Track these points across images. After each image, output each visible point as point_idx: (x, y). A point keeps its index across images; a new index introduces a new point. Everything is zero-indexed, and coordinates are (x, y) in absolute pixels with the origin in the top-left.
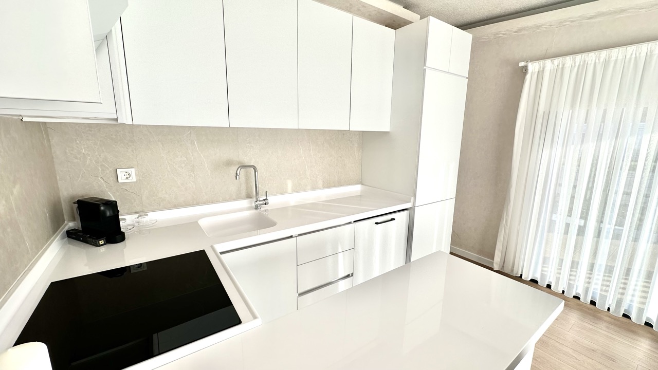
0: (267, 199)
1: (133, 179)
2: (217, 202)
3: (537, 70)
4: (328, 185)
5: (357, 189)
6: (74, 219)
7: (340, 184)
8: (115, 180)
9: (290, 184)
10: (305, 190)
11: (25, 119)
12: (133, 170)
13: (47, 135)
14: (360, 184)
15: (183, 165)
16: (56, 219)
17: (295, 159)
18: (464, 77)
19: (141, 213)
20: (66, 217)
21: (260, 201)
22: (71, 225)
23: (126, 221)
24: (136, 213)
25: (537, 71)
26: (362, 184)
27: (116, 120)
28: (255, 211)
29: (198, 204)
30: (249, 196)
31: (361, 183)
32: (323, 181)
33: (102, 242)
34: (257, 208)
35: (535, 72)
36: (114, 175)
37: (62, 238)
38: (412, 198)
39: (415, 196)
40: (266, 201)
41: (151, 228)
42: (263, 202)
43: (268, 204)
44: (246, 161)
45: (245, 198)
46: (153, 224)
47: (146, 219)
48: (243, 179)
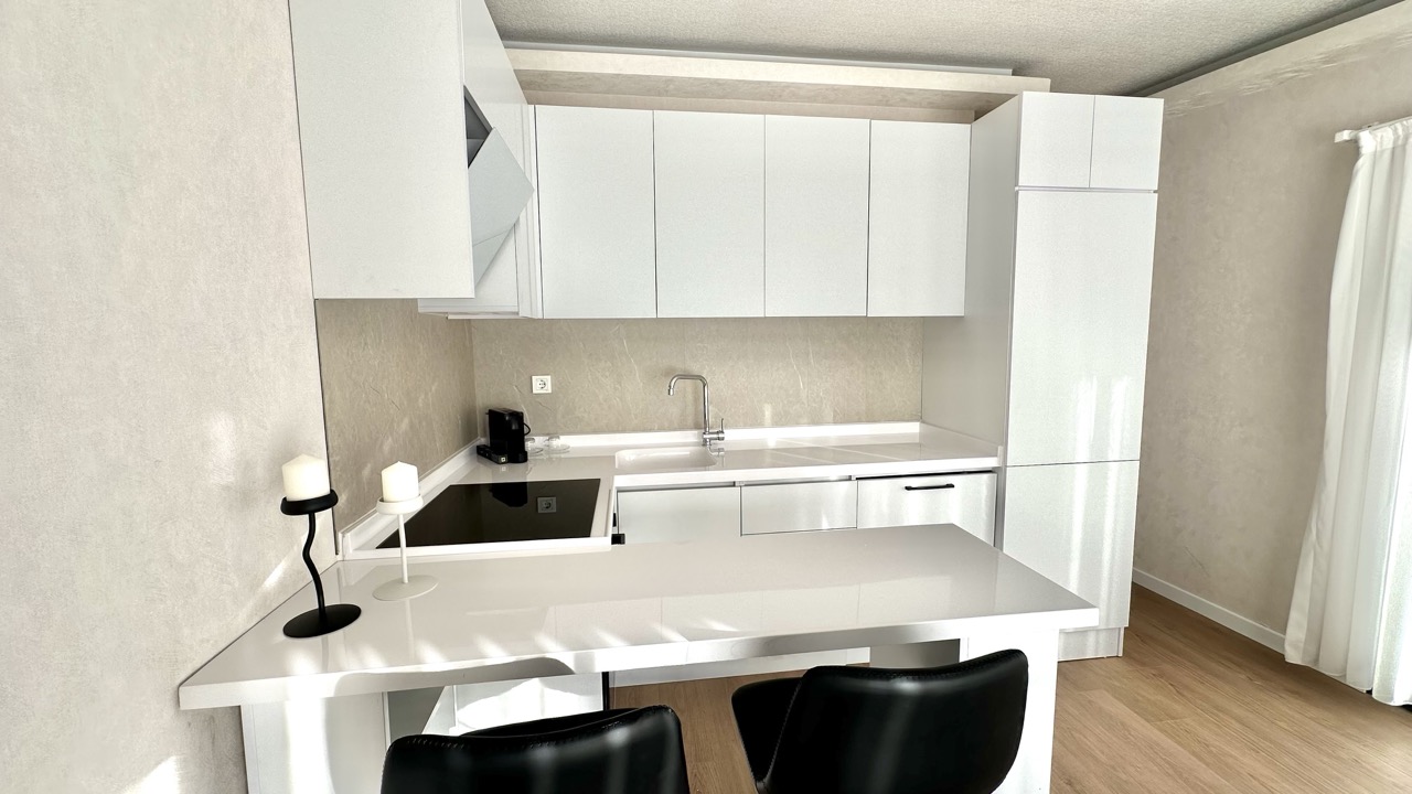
0: (722, 432)
1: (548, 389)
2: (651, 430)
3: (1389, 145)
4: (843, 418)
5: (913, 428)
6: (485, 436)
7: (871, 418)
8: (529, 389)
9: (768, 412)
10: (798, 424)
11: (450, 317)
12: (549, 377)
13: (470, 333)
14: (917, 420)
15: (607, 374)
16: (468, 434)
17: (778, 369)
18: (1149, 191)
19: (552, 435)
20: (479, 431)
21: (710, 433)
22: (483, 441)
23: (533, 444)
24: (548, 434)
25: (1391, 146)
26: (923, 422)
27: (518, 313)
28: (701, 448)
29: (624, 431)
30: (697, 427)
31: (921, 419)
32: (835, 411)
33: (503, 459)
34: (704, 445)
35: (1382, 152)
36: (529, 383)
37: (471, 454)
38: (1000, 448)
39: (1006, 444)
40: (721, 435)
41: (563, 456)
42: (715, 436)
43: (723, 439)
44: (695, 369)
45: (691, 429)
46: (565, 450)
47: (557, 443)
48: (690, 397)
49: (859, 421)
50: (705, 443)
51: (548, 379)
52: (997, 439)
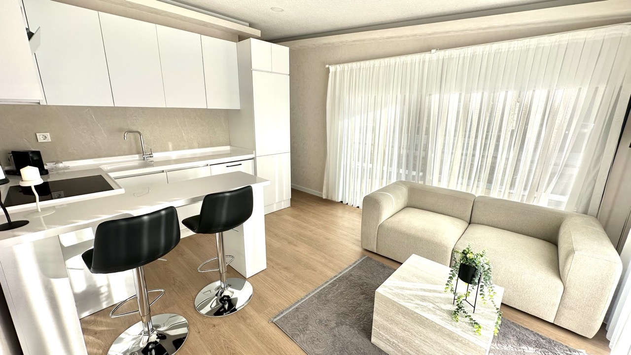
0: (152, 154)
1: (49, 139)
4: (202, 146)
5: (228, 148)
7: (212, 146)
8: (35, 140)
9: (170, 146)
10: (184, 149)
12: (48, 134)
14: (228, 145)
17: (173, 128)
18: (287, 75)
19: (57, 162)
21: (146, 155)
24: (53, 162)
28: (143, 161)
29: (99, 157)
30: (138, 153)
31: (230, 145)
32: (198, 144)
35: (332, 72)
36: (35, 137)
38: (254, 151)
39: (255, 150)
40: (151, 155)
41: (66, 171)
42: (149, 156)
43: (152, 157)
44: (134, 129)
45: (135, 154)
46: (67, 168)
47: (61, 165)
48: (133, 141)
49: (208, 147)
50: (144, 159)
51: (48, 135)
52: (254, 149)
